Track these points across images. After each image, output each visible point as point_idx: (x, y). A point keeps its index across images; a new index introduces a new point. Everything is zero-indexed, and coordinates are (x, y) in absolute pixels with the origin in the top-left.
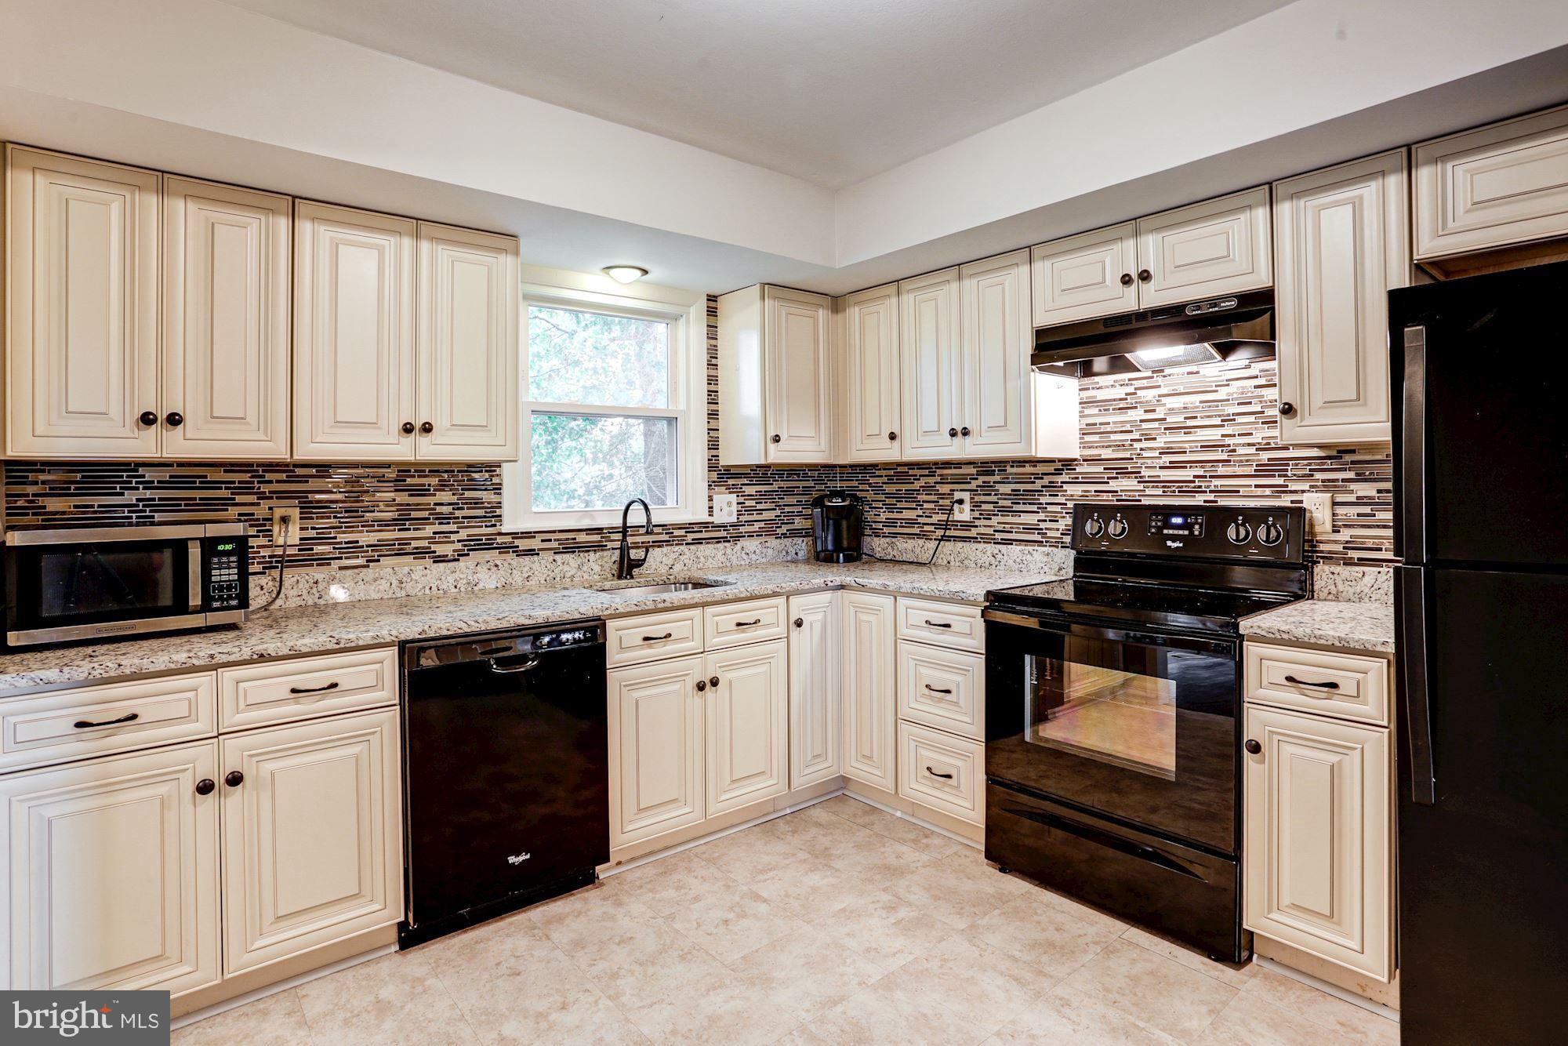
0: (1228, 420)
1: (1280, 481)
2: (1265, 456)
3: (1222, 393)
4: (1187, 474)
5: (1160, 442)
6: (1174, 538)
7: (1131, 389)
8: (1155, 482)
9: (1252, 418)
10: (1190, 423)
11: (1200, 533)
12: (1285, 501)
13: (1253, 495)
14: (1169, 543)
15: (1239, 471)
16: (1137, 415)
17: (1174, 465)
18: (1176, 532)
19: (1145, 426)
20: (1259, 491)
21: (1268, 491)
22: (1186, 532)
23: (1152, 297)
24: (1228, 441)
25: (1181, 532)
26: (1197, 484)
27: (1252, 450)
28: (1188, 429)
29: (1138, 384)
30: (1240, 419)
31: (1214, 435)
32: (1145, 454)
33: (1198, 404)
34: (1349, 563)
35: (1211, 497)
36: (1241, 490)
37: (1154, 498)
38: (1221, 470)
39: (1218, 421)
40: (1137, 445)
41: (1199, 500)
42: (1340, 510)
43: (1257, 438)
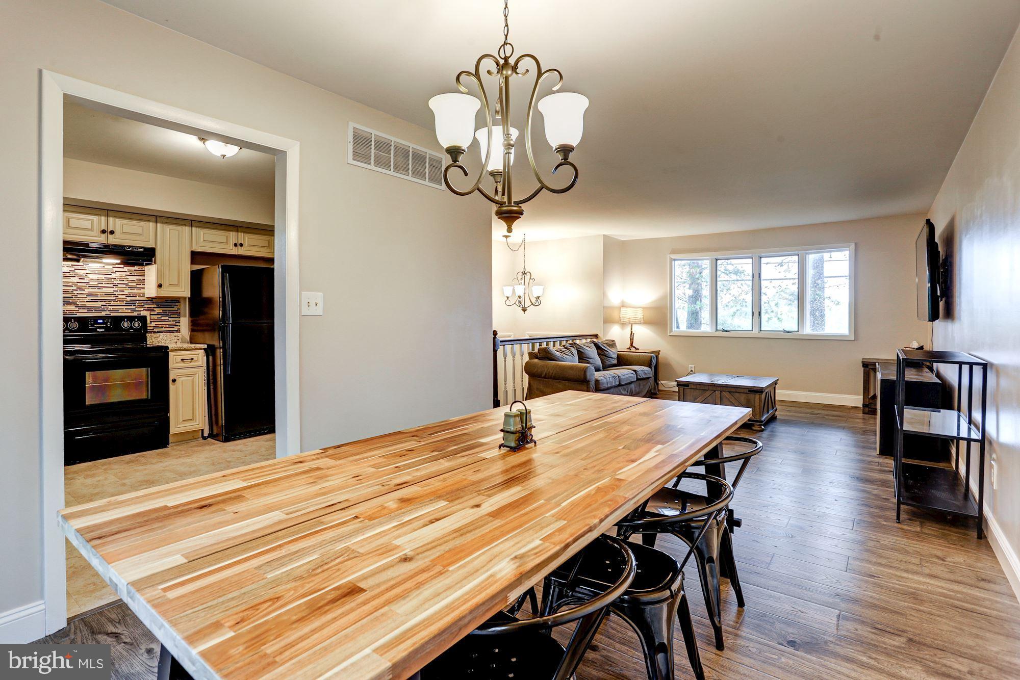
0: (115, 285)
1: (134, 307)
2: (128, 299)
3: (113, 276)
4: (99, 304)
5: (87, 291)
6: (100, 328)
7: (72, 269)
8: (84, 307)
9: (124, 286)
10: (100, 285)
11: (111, 325)
12: (135, 314)
13: (124, 311)
14: (98, 330)
15: (119, 303)
16: (76, 280)
17: (93, 301)
18: (100, 325)
19: (79, 284)
20: (126, 311)
21: (129, 311)
22: (105, 325)
23: (112, 240)
24: (115, 293)
25: (102, 325)
26: (103, 308)
27: (124, 297)
28: (99, 288)
29: (76, 267)
30: (119, 286)
31: (111, 290)
32: (79, 296)
33: (103, 278)
34: (155, 332)
35: (108, 313)
36: (120, 310)
37: (83, 314)
38: (112, 303)
39: (112, 285)
40: (75, 292)
41: (103, 314)
42: (152, 317)
43: (126, 292)
